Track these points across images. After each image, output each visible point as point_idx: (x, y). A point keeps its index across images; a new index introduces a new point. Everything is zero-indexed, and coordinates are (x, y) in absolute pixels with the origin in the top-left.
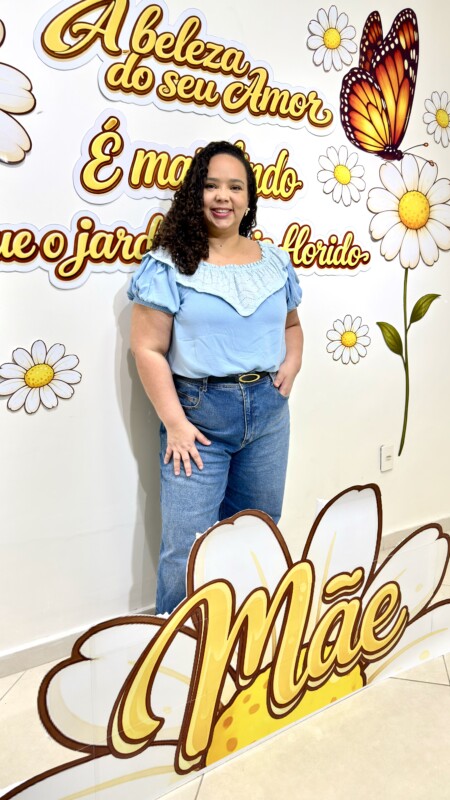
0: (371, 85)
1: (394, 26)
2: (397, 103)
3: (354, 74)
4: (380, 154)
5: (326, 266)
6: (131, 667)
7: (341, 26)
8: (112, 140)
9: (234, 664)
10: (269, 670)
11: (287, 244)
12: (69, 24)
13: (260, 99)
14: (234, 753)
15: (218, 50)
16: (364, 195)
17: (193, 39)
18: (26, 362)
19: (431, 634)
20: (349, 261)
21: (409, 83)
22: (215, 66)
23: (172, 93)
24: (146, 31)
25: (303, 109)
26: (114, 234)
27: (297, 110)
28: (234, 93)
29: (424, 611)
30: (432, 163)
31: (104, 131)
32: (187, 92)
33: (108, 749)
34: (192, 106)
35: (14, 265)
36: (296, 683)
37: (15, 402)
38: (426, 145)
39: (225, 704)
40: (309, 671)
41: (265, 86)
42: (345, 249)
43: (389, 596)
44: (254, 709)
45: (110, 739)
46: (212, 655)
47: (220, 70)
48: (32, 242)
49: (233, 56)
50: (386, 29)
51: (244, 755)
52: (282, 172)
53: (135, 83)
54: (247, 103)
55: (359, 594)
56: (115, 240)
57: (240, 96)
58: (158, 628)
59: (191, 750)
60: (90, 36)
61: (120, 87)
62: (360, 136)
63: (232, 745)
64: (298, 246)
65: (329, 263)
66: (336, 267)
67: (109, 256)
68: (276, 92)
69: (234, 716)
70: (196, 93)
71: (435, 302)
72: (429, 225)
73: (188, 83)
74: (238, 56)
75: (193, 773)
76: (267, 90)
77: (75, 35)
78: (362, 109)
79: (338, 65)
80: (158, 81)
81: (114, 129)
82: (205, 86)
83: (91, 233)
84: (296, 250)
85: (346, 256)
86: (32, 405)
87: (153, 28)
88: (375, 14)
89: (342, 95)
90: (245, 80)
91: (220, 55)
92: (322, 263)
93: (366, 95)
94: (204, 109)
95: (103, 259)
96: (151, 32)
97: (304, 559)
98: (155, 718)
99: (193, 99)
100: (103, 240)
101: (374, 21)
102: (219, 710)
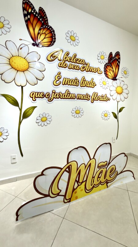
0: (110, 66)
1: (115, 55)
2: (116, 69)
3: (107, 64)
4: (112, 79)
5: (101, 100)
6: (54, 178)
7: (104, 55)
8: (59, 76)
9: (77, 179)
10: (85, 182)
11: (93, 96)
12: (52, 55)
13: (88, 69)
14: (77, 200)
15: (80, 60)
16: (109, 87)
17: (75, 58)
18: (41, 116)
19: (123, 178)
20: (106, 100)
21: (118, 66)
22: (79, 63)
23: (71, 68)
24: (66, 56)
25: (96, 71)
26: (59, 93)
27: (95, 71)
28: (83, 68)
29: (121, 172)
30: (123, 81)
31: (58, 74)
32: (74, 67)
33: (49, 196)
34: (75, 70)
35: (40, 99)
36: (91, 185)
37: (39, 124)
38: (122, 78)
39: (75, 188)
40: (94, 183)
41: (89, 66)
42: (105, 97)
43: (113, 168)
44: (82, 190)
45: (49, 193)
46: (72, 177)
47: (80, 63)
48: (44, 94)
49: (83, 61)
50: (113, 55)
51: (79, 200)
52: (92, 82)
53: (64, 66)
54: (85, 69)
55: (106, 167)
56: (59, 94)
57: (84, 68)
58: (60, 170)
59: (67, 198)
60: (56, 57)
61: (61, 67)
62: (108, 76)
63: (77, 198)
64: (95, 96)
65: (102, 100)
66: (103, 101)
67: (58, 97)
68: (91, 67)
69: (77, 191)
70: (75, 68)
71: (124, 109)
72: (123, 93)
73: (74, 66)
74: (84, 61)
75: (68, 203)
76: (89, 67)
77: (53, 57)
78: (108, 71)
79: (104, 62)
80: (68, 65)
81: (60, 74)
82: (77, 66)
83: (55, 93)
84: (95, 97)
85: (105, 99)
86: (42, 125)
87: (67, 56)
88: (111, 53)
89: (104, 68)
90: (85, 65)
91: (80, 61)
92: (100, 100)
93: (109, 68)
94: (77, 70)
95: (57, 98)
96: (67, 57)
97: (94, 158)
98: (59, 190)
99: (75, 69)
100: (57, 94)
101: (111, 54)
102: (74, 190)
